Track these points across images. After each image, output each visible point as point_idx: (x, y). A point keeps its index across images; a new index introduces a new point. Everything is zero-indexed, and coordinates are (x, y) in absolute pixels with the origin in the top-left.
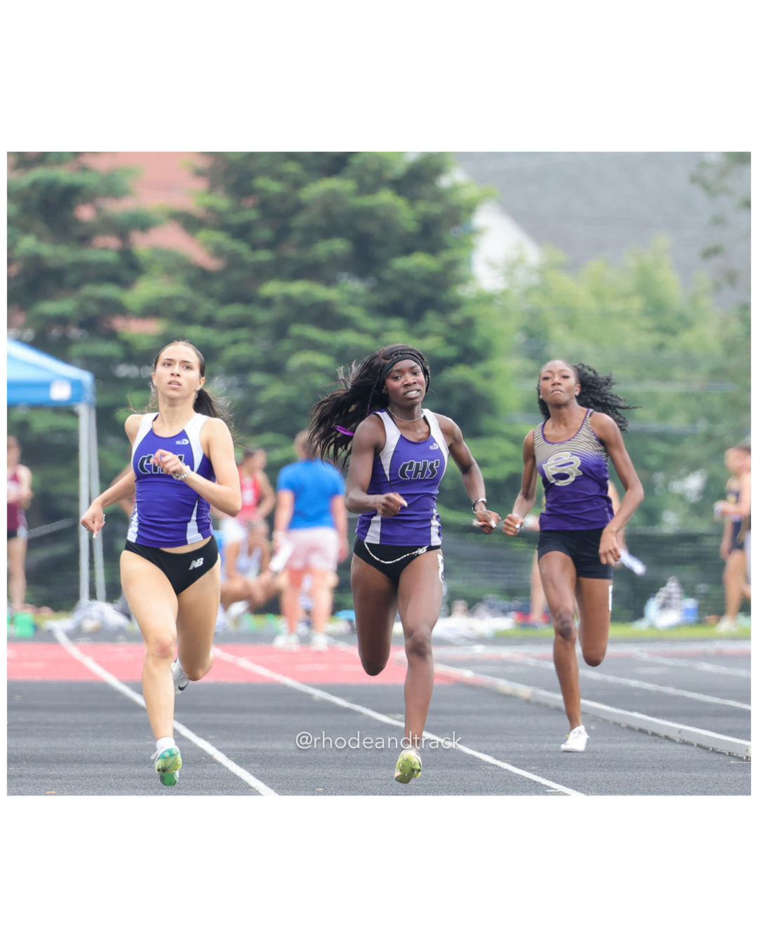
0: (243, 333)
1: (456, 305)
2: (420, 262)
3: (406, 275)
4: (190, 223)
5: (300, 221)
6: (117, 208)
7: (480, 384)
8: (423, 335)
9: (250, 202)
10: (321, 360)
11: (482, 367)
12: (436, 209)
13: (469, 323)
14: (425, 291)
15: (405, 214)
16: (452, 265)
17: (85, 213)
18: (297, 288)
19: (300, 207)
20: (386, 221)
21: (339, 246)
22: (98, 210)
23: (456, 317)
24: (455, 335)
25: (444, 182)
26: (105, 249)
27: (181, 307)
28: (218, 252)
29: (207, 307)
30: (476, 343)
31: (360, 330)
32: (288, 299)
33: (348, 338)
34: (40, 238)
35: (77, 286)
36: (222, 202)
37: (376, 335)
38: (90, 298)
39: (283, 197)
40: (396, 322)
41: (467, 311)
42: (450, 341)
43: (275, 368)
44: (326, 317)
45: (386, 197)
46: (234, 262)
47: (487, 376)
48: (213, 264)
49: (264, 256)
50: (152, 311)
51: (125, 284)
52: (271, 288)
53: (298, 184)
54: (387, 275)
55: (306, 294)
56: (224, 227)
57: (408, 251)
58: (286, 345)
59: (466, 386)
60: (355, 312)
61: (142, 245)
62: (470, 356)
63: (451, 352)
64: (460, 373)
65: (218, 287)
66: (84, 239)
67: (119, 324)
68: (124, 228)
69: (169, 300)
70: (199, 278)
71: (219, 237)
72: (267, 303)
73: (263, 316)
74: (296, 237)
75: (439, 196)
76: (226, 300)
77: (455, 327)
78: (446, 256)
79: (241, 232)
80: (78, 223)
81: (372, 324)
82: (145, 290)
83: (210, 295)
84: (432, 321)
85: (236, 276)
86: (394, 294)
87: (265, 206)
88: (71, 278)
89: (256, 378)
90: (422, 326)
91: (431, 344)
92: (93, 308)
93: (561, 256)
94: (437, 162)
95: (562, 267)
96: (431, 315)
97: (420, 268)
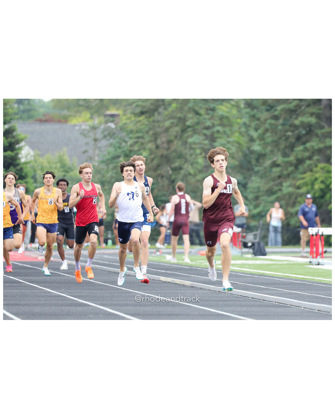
1: (18, 165)
2: (9, 153)
3: (5, 157)
12: (13, 140)
13: (21, 169)
16: (17, 154)
23: (18, 168)
24: (17, 172)
25: (15, 133)
30: (23, 174)
41: (21, 166)
57: (6, 151)
75: (14, 137)
77: (18, 170)
78: (15, 152)
93: (39, 153)
94: (13, 128)
95: (39, 155)
96: (12, 167)
97: (9, 155)
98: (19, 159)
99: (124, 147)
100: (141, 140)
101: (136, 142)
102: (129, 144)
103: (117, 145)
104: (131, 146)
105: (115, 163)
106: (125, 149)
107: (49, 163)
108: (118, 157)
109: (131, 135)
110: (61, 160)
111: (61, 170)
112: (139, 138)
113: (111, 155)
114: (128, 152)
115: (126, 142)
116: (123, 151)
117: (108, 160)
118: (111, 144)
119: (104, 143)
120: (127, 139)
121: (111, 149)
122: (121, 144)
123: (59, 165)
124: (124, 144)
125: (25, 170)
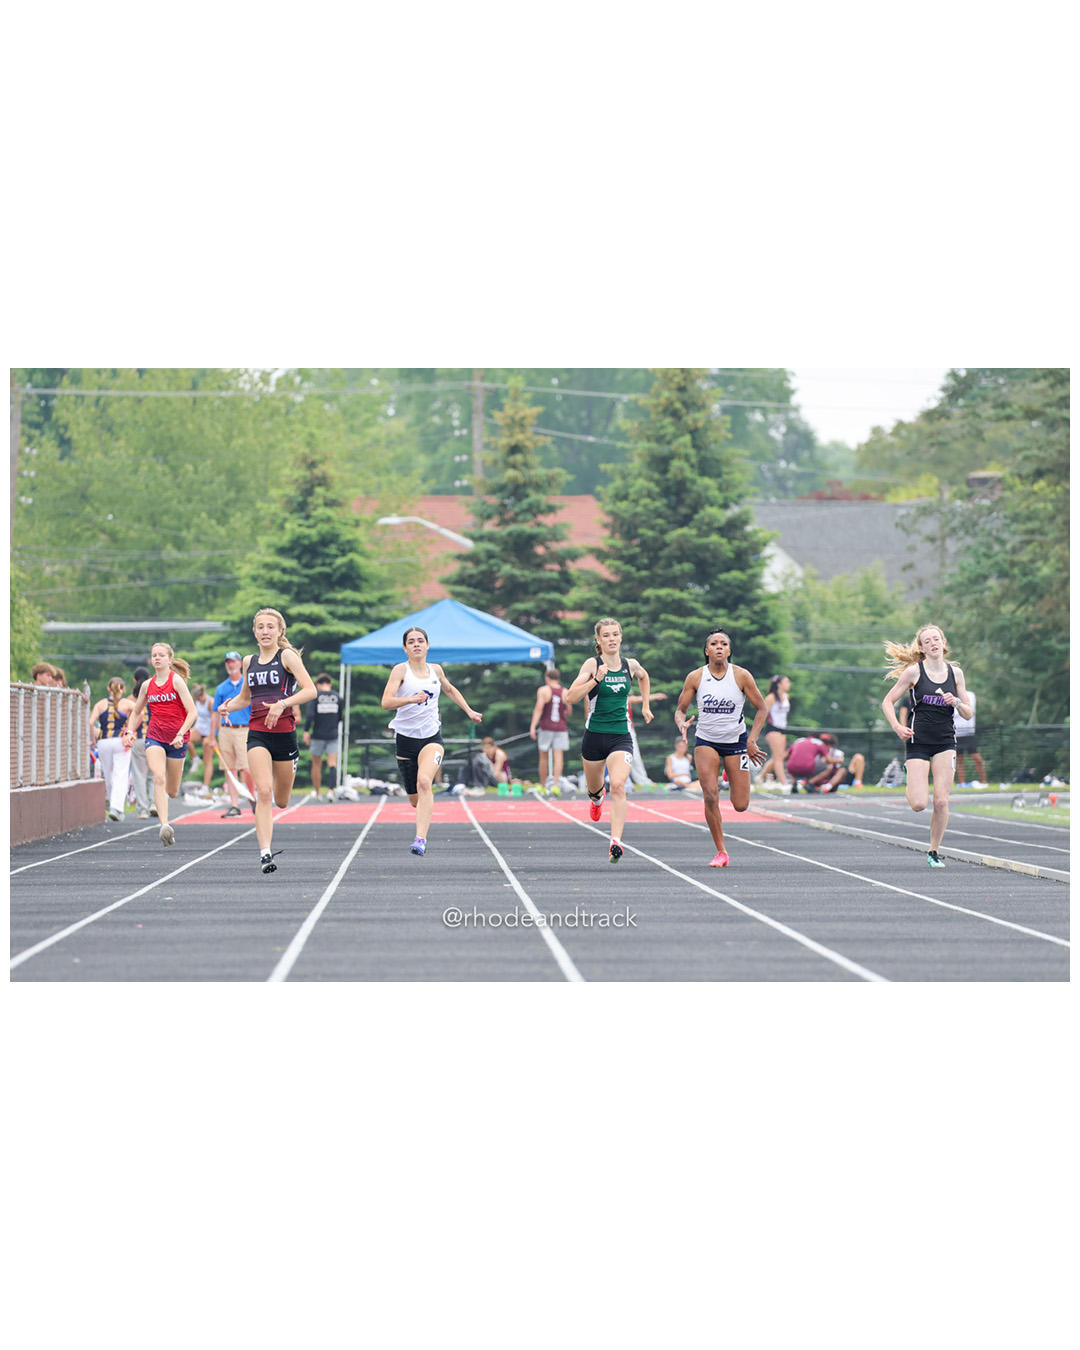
0: (632, 619)
1: (756, 600)
2: (735, 575)
3: (727, 584)
4: (600, 555)
5: (665, 552)
6: (556, 547)
7: (772, 647)
8: (737, 619)
9: (636, 541)
10: (678, 634)
11: (772, 637)
12: (745, 544)
13: (764, 610)
14: (739, 592)
15: (725, 547)
16: (755, 576)
17: (540, 550)
18: (663, 592)
19: (665, 545)
20: (715, 553)
21: (687, 566)
22: (547, 548)
23: (757, 608)
24: (756, 618)
25: (749, 528)
26: (551, 571)
27: (597, 604)
28: (617, 571)
29: (612, 604)
30: (769, 623)
31: (701, 616)
32: (658, 598)
33: (694, 620)
34: (514, 565)
35: (535, 593)
36: (619, 543)
37: (710, 619)
38: (543, 599)
39: (655, 540)
40: (721, 611)
41: (763, 604)
42: (753, 622)
43: (650, 639)
44: (681, 609)
45: (714, 538)
46: (627, 577)
47: (775, 641)
48: (614, 579)
49: (644, 573)
50: (579, 607)
51: (564, 592)
52: (649, 593)
53: (663, 532)
54: (716, 583)
55: (668, 595)
56: (621, 558)
57: (728, 569)
58: (657, 625)
59: (763, 647)
60: (698, 606)
61: (573, 568)
62: (765, 630)
63: (754, 627)
64: (759, 640)
65: (617, 592)
66: (539, 566)
67: (560, 614)
68: (562, 559)
69: (589, 600)
70: (607, 587)
71: (618, 563)
72: (647, 601)
73: (644, 609)
74: (662, 562)
75: (745, 537)
76: (622, 600)
77: (755, 612)
78: (750, 572)
79: (630, 560)
80: (536, 556)
81: (708, 613)
82: (575, 595)
83: (613, 597)
84: (743, 610)
85: (628, 585)
86: (721, 595)
87: (644, 544)
88: (532, 589)
89: (639, 645)
90: (738, 613)
91: (742, 624)
92: (545, 606)
93: (815, 572)
94: (744, 517)
95: (816, 578)
96: (742, 607)
97: (735, 579)
98: (759, 586)
99: (996, 554)
100: (1038, 537)
101: (1028, 542)
102: (1009, 546)
103: (983, 550)
104: (1014, 551)
105: (975, 593)
106: (1000, 558)
107: (838, 594)
108: (985, 577)
109: (1014, 527)
110: (868, 591)
111: (867, 610)
112: (1032, 532)
113: (966, 574)
114: (1006, 566)
115: (1002, 542)
116: (997, 564)
117: (961, 584)
118: (969, 548)
119: (952, 545)
120: (1005, 536)
121: (968, 561)
122: (989, 547)
123: (861, 599)
124: (997, 548)
125: (772, 615)
